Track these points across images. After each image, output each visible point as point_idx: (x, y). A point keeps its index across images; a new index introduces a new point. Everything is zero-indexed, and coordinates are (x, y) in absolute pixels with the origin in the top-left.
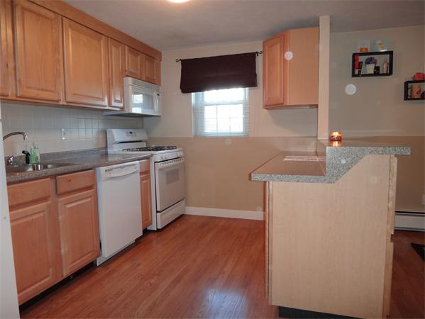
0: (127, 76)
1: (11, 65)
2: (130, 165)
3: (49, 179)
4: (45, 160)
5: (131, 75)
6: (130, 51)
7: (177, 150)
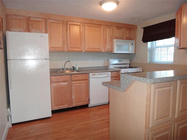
0: (115, 38)
1: (66, 42)
2: (105, 74)
3: (69, 76)
4: (80, 69)
5: (117, 38)
6: (116, 28)
7: (139, 68)
